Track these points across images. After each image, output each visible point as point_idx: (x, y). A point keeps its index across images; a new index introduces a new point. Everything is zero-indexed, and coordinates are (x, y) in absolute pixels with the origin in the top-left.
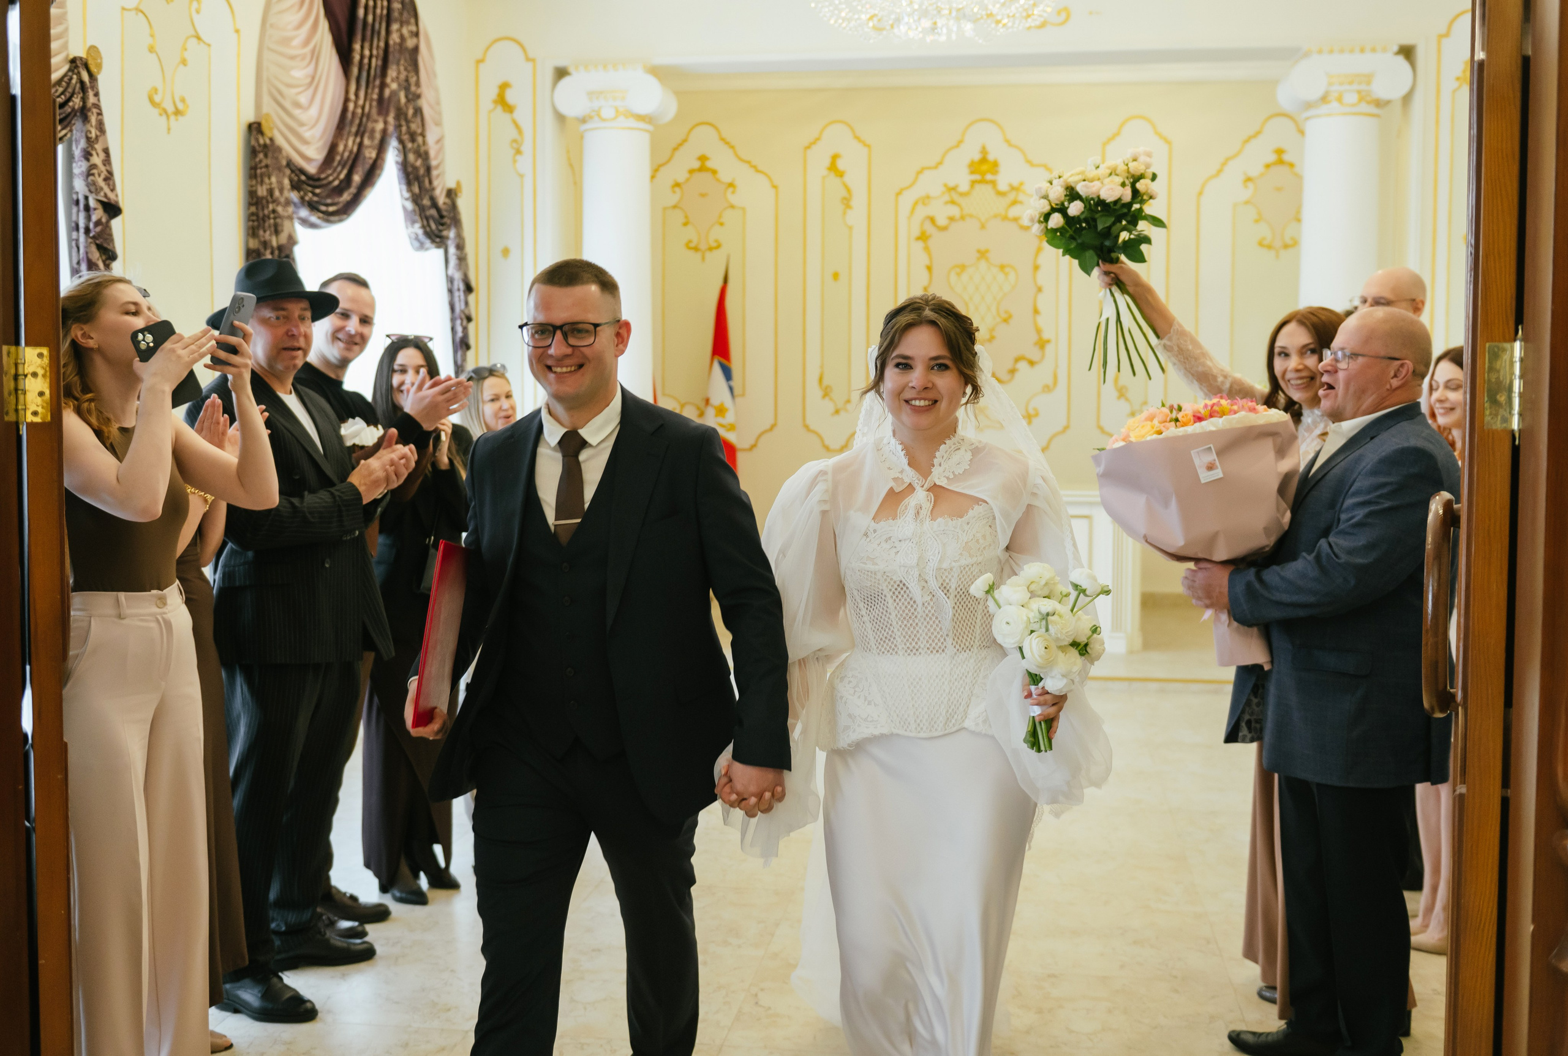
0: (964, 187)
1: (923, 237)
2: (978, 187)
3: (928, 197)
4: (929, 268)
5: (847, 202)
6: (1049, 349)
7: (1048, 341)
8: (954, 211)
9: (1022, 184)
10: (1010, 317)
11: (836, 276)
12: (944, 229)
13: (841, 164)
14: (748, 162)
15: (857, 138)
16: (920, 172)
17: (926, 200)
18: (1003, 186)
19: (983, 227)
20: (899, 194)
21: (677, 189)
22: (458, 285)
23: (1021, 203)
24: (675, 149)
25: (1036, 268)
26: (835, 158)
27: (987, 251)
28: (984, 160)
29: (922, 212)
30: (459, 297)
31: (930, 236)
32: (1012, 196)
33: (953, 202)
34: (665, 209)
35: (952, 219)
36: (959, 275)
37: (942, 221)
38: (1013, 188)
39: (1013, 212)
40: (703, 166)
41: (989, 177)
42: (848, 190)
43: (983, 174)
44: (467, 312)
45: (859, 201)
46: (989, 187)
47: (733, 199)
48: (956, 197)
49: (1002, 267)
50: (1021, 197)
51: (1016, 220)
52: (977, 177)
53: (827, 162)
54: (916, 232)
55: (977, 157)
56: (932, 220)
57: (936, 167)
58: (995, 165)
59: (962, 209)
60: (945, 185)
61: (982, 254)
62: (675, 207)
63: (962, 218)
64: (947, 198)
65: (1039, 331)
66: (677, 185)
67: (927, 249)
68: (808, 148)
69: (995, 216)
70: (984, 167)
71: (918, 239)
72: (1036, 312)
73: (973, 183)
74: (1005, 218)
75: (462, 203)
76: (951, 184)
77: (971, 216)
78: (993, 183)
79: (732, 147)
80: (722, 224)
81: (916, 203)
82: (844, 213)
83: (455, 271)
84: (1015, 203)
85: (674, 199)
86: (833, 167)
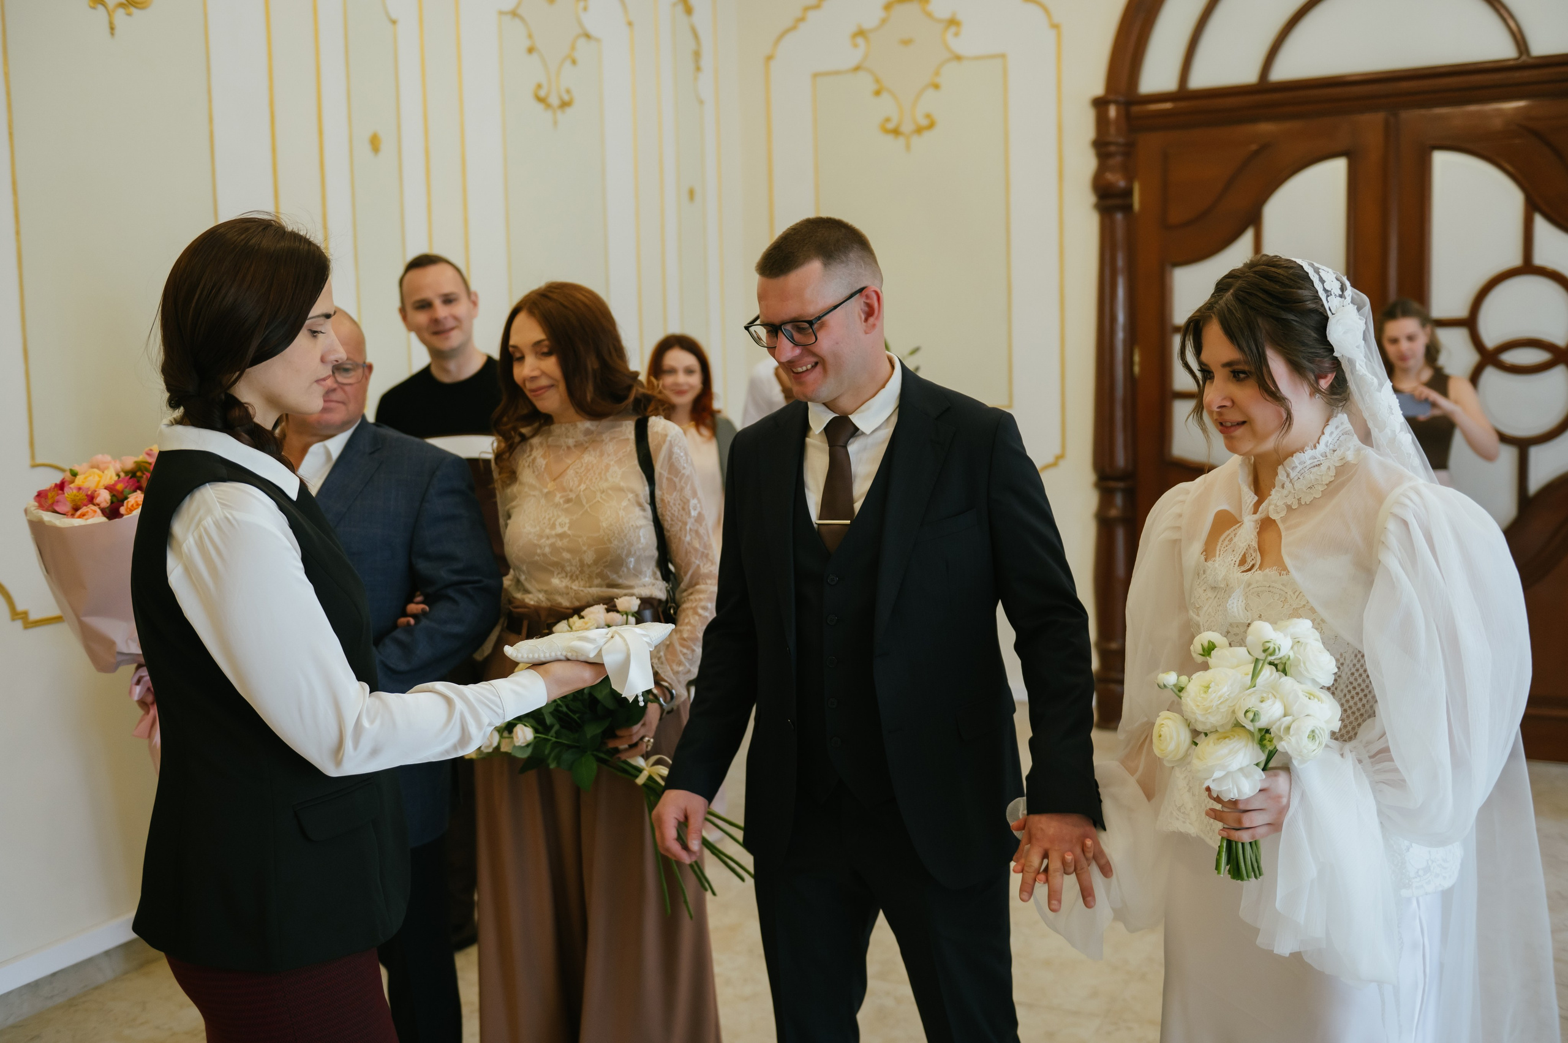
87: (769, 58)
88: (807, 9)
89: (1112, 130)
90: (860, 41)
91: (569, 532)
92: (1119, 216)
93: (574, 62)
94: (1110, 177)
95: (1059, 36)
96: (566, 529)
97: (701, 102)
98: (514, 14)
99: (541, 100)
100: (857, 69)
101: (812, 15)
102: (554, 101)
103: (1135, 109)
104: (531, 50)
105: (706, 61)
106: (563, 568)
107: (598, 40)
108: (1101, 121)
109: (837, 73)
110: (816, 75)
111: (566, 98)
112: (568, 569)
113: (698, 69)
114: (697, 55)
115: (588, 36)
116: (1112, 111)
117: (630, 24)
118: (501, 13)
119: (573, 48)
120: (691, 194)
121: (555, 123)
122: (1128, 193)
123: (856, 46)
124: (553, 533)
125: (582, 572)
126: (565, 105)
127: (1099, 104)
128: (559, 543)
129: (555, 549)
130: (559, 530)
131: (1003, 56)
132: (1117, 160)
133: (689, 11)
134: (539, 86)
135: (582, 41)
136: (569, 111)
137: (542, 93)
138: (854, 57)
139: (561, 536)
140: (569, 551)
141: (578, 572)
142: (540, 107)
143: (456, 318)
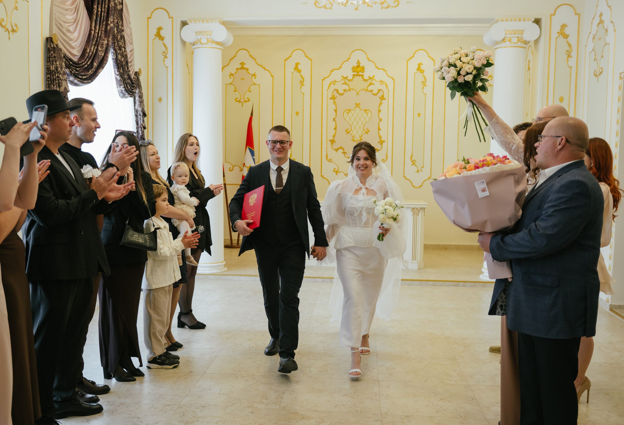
0: (350, 77)
1: (333, 98)
2: (356, 77)
3: (335, 81)
4: (336, 111)
5: (302, 83)
6: (384, 144)
7: (384, 141)
8: (346, 87)
9: (374, 76)
10: (369, 131)
11: (297, 113)
12: (343, 94)
13: (300, 67)
14: (261, 66)
15: (306, 56)
16: (332, 71)
17: (334, 82)
18: (366, 77)
19: (358, 94)
20: (323, 80)
21: (231, 76)
22: (140, 113)
23: (374, 84)
24: (231, 60)
25: (380, 111)
26: (297, 64)
27: (359, 104)
28: (358, 66)
29: (333, 87)
30: (140, 118)
31: (336, 97)
32: (370, 81)
33: (345, 84)
34: (226, 84)
35: (345, 90)
36: (348, 113)
37: (341, 91)
38: (370, 78)
39: (370, 88)
40: (242, 67)
41: (360, 73)
42: (303, 78)
43: (358, 72)
44: (143, 125)
45: (307, 82)
46: (361, 77)
47: (255, 81)
48: (347, 81)
49: (365, 111)
50: (373, 82)
51: (371, 91)
52: (356, 73)
53: (294, 66)
54: (330, 96)
55: (356, 65)
56: (337, 90)
57: (339, 69)
58: (363, 68)
59: (349, 87)
60: (342, 76)
61: (357, 105)
62: (230, 84)
63: (349, 90)
64: (343, 82)
65: (380, 137)
66: (232, 74)
67: (334, 102)
68: (286, 60)
69: (363, 90)
70: (359, 69)
71: (331, 98)
72: (379, 129)
73: (354, 75)
74: (367, 90)
75: (141, 78)
76: (345, 76)
77: (353, 89)
78: (362, 76)
79: (255, 59)
80: (250, 91)
81: (330, 84)
82: (301, 87)
83: (138, 107)
84: (371, 84)
85: (230, 80)
86: (296, 68)
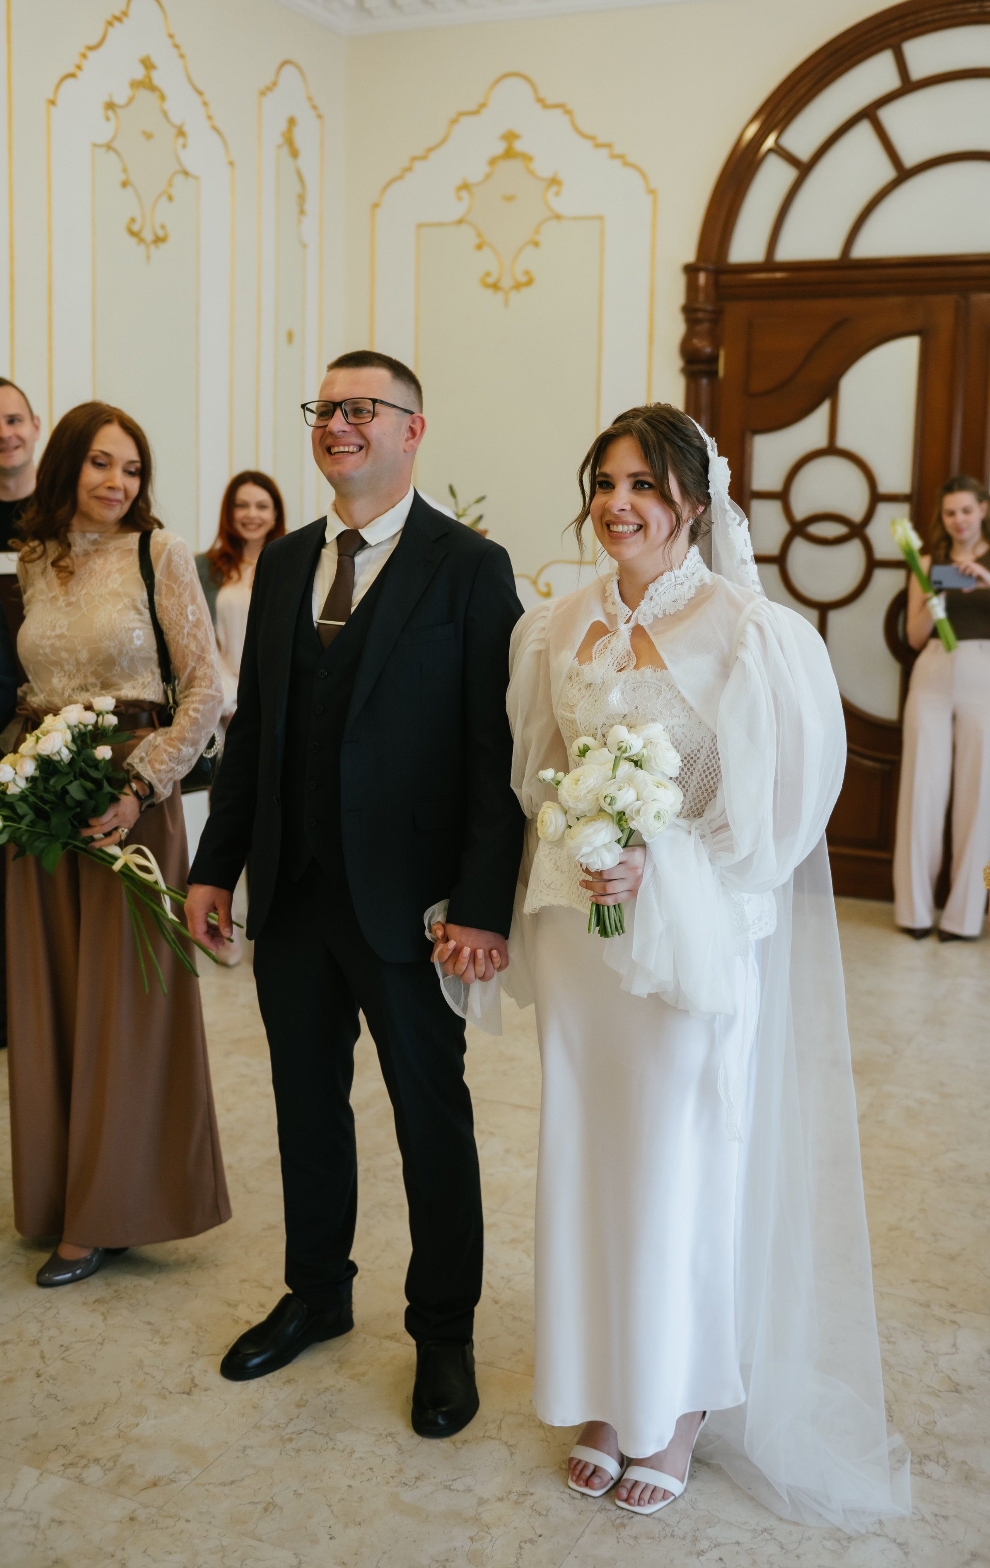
87: (376, 206)
88: (414, 159)
89: (701, 297)
90: (464, 194)
91: (67, 633)
92: (704, 382)
93: (170, 198)
94: (697, 342)
95: (655, 202)
96: (64, 630)
97: (304, 246)
98: (109, 147)
99: (133, 234)
100: (460, 222)
101: (418, 165)
102: (148, 236)
103: (725, 279)
104: (125, 184)
105: (311, 206)
106: (62, 666)
107: (197, 178)
108: (692, 288)
109: (441, 225)
110: (420, 226)
111: (161, 233)
112: (66, 668)
113: (302, 212)
114: (302, 198)
115: (186, 173)
116: (702, 278)
117: (231, 164)
118: (95, 145)
119: (170, 184)
120: (290, 336)
121: (148, 258)
122: (714, 359)
123: (460, 199)
124: (53, 634)
125: (78, 671)
126: (159, 240)
127: (690, 270)
128: (58, 644)
129: (55, 650)
130: (58, 632)
131: (601, 218)
132: (704, 327)
133: (295, 154)
134: (133, 220)
135: (179, 179)
136: (162, 246)
137: (136, 228)
138: (457, 210)
139: (60, 637)
140: (67, 650)
141: (75, 671)
142: (133, 241)
143: (20, 438)
